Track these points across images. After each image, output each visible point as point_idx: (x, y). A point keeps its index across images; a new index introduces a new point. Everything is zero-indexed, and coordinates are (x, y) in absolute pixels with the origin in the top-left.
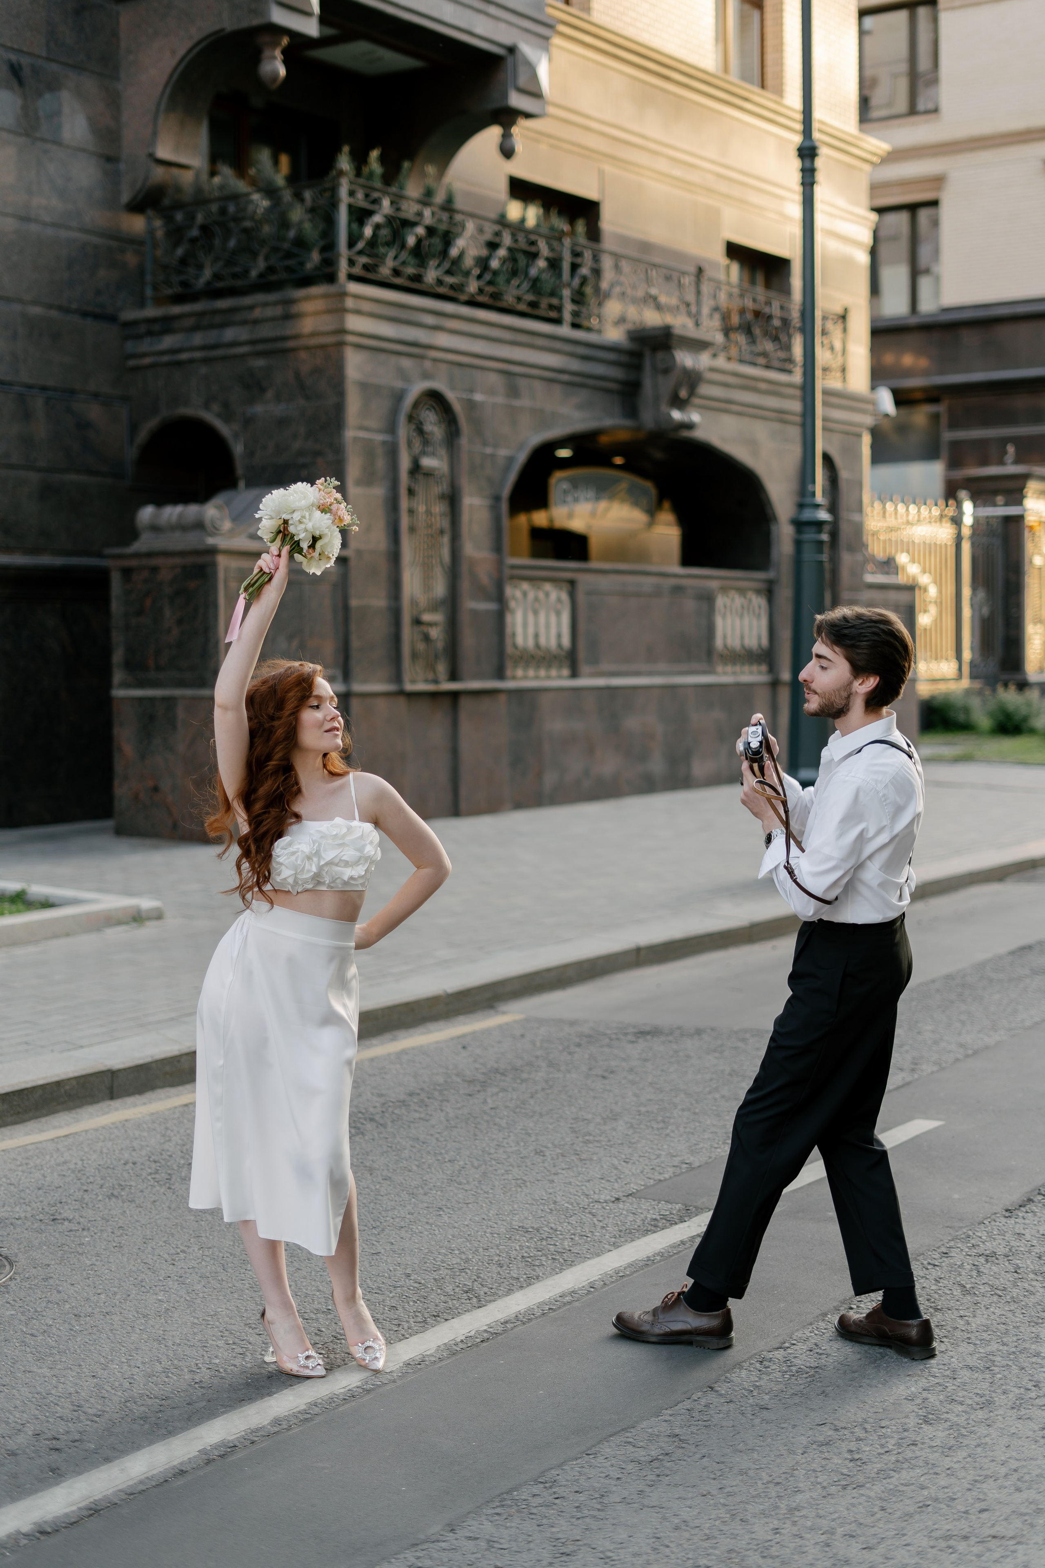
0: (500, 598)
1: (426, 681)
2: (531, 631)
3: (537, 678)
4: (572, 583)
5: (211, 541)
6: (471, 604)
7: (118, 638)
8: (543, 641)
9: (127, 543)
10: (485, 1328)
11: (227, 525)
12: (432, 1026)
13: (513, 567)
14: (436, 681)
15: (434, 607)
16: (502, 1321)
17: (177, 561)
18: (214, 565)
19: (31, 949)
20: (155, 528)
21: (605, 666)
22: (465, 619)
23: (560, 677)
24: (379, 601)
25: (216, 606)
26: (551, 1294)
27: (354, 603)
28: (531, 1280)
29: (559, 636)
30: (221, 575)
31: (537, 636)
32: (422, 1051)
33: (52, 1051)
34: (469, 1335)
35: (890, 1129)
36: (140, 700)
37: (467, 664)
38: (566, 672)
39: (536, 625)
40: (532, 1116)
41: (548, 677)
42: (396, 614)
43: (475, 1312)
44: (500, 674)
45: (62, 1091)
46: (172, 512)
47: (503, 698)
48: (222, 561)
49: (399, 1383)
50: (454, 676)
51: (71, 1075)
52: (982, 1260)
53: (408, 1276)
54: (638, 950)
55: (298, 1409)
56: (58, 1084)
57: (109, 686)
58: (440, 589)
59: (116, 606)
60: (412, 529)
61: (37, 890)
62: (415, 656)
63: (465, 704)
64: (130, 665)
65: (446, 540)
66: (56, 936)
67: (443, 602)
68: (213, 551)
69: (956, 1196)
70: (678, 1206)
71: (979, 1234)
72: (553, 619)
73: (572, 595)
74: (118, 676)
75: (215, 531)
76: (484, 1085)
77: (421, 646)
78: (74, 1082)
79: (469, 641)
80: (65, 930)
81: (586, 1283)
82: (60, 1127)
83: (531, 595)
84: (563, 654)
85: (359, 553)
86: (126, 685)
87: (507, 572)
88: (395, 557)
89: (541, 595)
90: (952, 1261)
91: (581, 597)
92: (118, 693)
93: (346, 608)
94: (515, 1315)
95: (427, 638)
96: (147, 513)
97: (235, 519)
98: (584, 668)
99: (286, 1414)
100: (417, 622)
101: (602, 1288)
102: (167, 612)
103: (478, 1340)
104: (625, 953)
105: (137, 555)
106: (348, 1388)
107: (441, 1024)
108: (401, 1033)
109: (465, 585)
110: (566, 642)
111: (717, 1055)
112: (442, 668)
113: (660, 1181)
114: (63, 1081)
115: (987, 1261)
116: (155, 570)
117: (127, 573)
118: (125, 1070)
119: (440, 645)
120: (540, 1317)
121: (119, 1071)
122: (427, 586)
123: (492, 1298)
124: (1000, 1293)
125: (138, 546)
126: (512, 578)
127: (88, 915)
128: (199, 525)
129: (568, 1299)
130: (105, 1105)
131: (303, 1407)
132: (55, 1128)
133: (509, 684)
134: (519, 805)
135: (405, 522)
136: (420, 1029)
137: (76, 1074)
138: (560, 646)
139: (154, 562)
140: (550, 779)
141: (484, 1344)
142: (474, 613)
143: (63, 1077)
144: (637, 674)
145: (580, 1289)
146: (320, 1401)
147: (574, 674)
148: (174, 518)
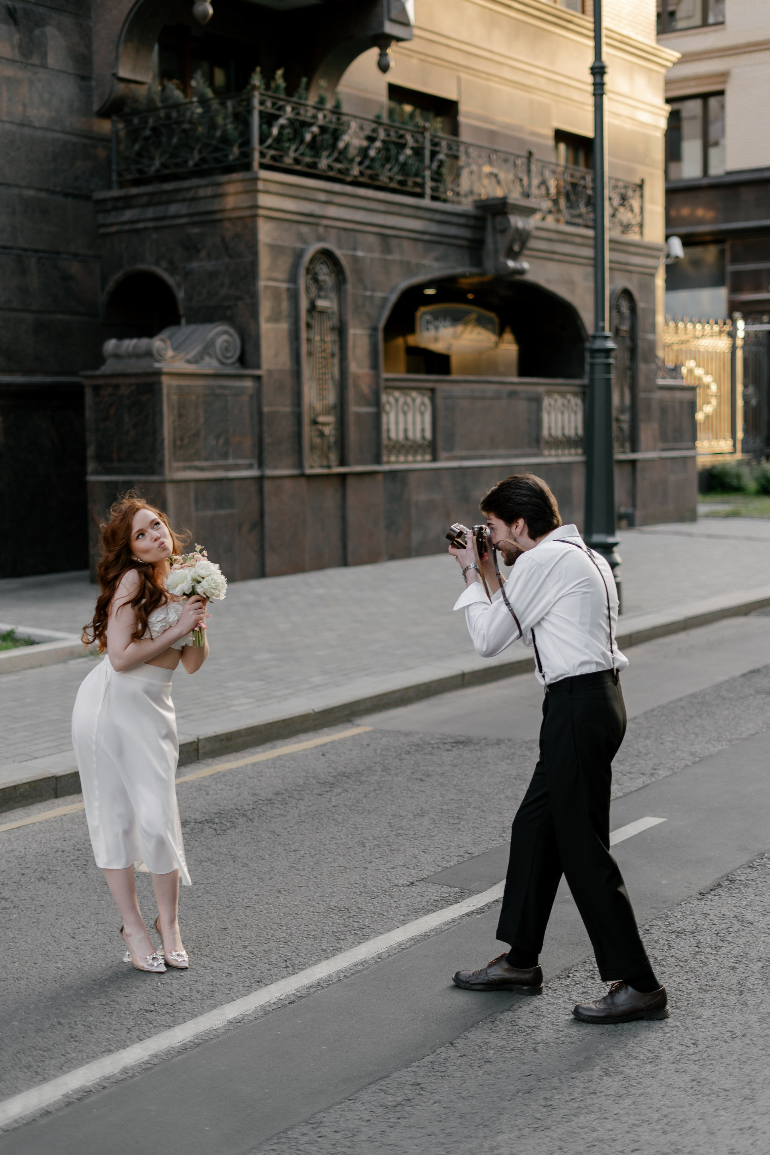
0: (377, 403)
1: (322, 466)
2: (401, 427)
3: (406, 462)
4: (433, 391)
5: (157, 365)
6: (354, 408)
7: (90, 437)
8: (410, 435)
9: (97, 367)
10: (294, 992)
11: (170, 353)
12: (302, 737)
13: (387, 380)
14: (329, 467)
15: (327, 412)
16: (308, 986)
17: (133, 380)
18: (160, 383)
19: (13, 677)
20: (117, 356)
21: (458, 453)
22: (351, 420)
23: (424, 461)
24: (286, 409)
25: (161, 414)
26: (347, 964)
27: (266, 409)
28: (335, 951)
29: (423, 430)
30: (165, 391)
31: (406, 431)
32: (292, 757)
33: (14, 761)
34: (281, 998)
35: (625, 825)
36: (107, 483)
37: (352, 454)
38: (428, 457)
39: (406, 422)
40: (362, 813)
41: (415, 462)
42: (298, 417)
43: (289, 978)
44: (378, 460)
45: (18, 793)
46: (129, 344)
47: (380, 477)
48: (165, 380)
49: (222, 1038)
50: (343, 462)
51: (25, 781)
52: (674, 936)
53: (245, 947)
54: (463, 675)
55: (142, 1060)
56: (15, 787)
57: (84, 473)
58: (331, 398)
59: (88, 414)
60: (310, 354)
61: (23, 630)
62: (313, 448)
63: (351, 482)
64: (99, 458)
65: (336, 361)
66: (32, 667)
67: (334, 407)
68: (158, 373)
69: (664, 882)
70: (456, 890)
71: (675, 914)
72: (418, 418)
73: (433, 400)
74: (91, 466)
75: (161, 358)
76: (332, 785)
77: (318, 441)
78: (27, 786)
79: (353, 435)
80: (39, 662)
81: (375, 954)
82: (16, 820)
83: (401, 400)
84: (426, 443)
85: (269, 372)
86: (97, 472)
87: (382, 384)
88: (297, 374)
89: (409, 400)
90: (651, 937)
91: (439, 401)
92: (91, 478)
93: (260, 413)
94: (317, 982)
95: (322, 434)
96: (111, 344)
97: (175, 349)
98: (442, 454)
99: (133, 1064)
100: (315, 422)
101: (386, 959)
102: (126, 419)
103: (287, 1002)
104: (453, 678)
105: (104, 376)
106: (183, 1042)
107: (310, 735)
108: (278, 743)
109: (351, 394)
110: (428, 435)
111: (509, 761)
112: (333, 457)
113: (447, 868)
114: (18, 785)
115: (677, 937)
116: (117, 387)
117: (96, 389)
118: (66, 776)
119: (332, 440)
120: (336, 983)
121: (62, 776)
122: (321, 396)
123: (304, 967)
124: (682, 964)
125: (106, 369)
126: (387, 388)
127: (56, 651)
128: (149, 354)
129: (360, 968)
130: (50, 802)
131: (146, 1058)
132: (11, 821)
133: (386, 467)
134: (392, 557)
135: (304, 348)
136: (294, 739)
137: (29, 780)
138: (423, 438)
139: (115, 381)
140: (416, 537)
141: (291, 1006)
142: (358, 415)
143: (19, 782)
144: (483, 457)
145: (370, 959)
146: (160, 1053)
147: (434, 459)
148: (131, 349)
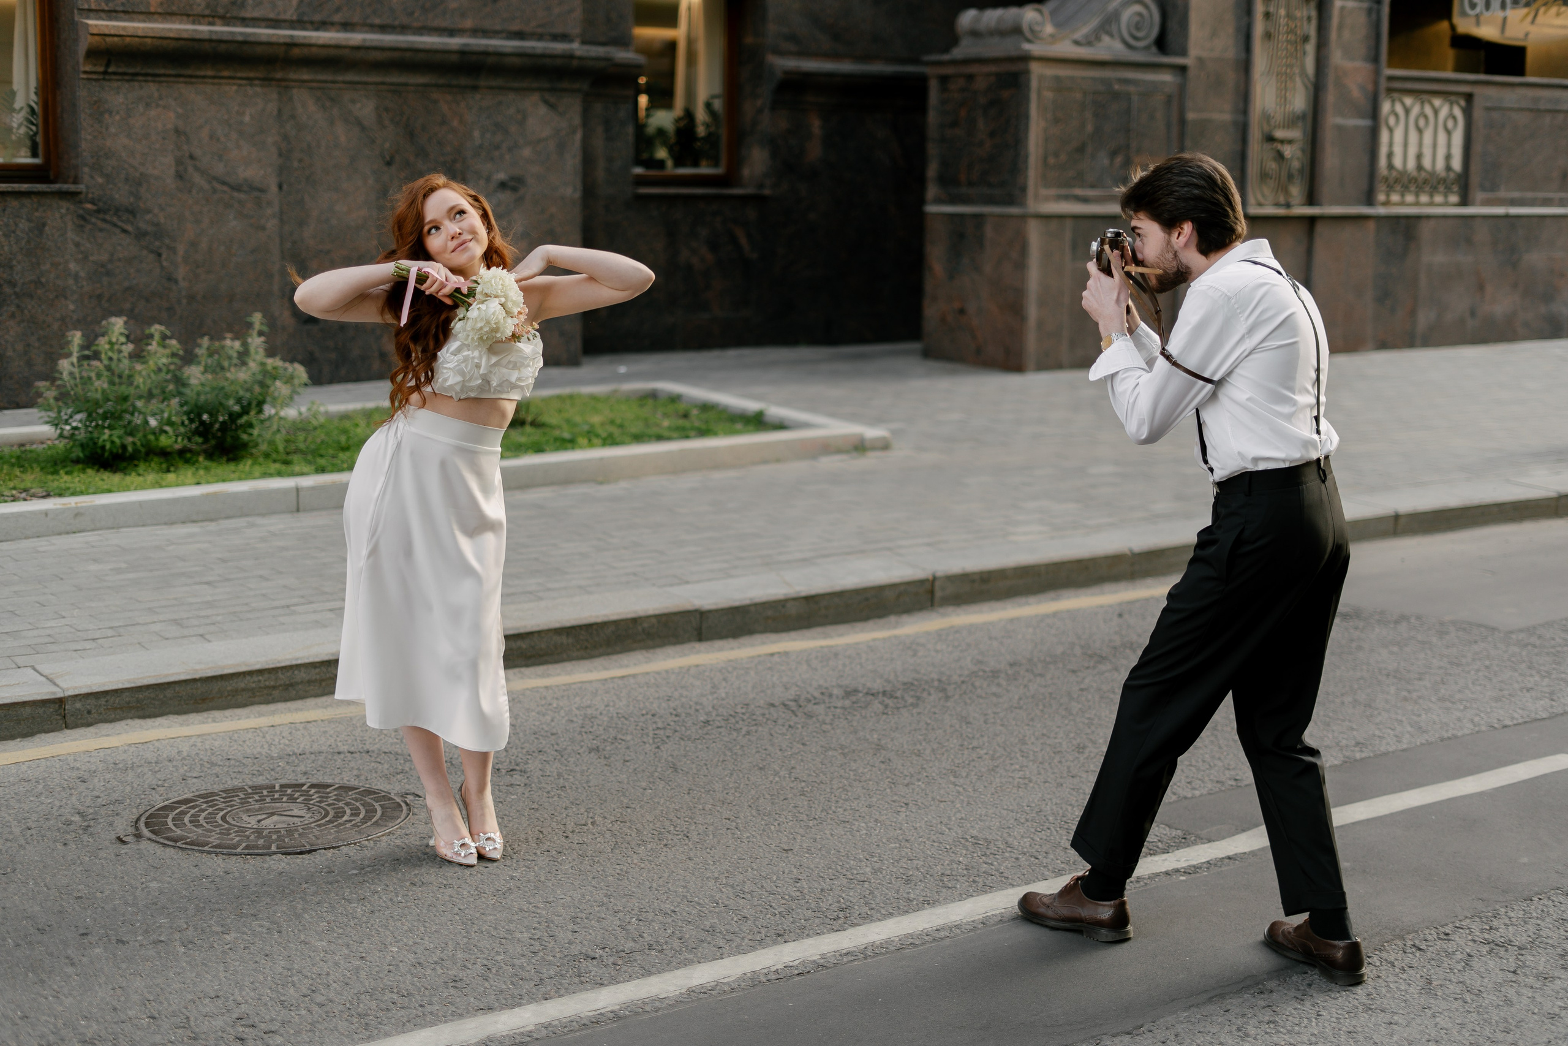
0: (1374, 113)
1: (1277, 205)
2: (1412, 151)
3: (1417, 204)
4: (1469, 97)
5: (1026, 46)
6: (1334, 119)
7: (933, 150)
8: (1427, 163)
9: (947, 49)
10: (815, 958)
11: (1049, 29)
12: (1108, 587)
13: (1391, 79)
14: (1288, 206)
15: (1292, 121)
16: (844, 952)
17: (993, 68)
18: (1027, 72)
19: (732, 474)
20: (975, 34)
21: (1502, 194)
22: (1328, 136)
23: (1446, 204)
24: (1222, 114)
25: (1027, 117)
26: (927, 926)
27: (1191, 116)
28: (928, 903)
29: (1448, 157)
30: (1034, 84)
31: (1419, 157)
32: (1072, 614)
34: (791, 964)
35: (1517, 762)
36: (951, 216)
37: (1328, 186)
38: (1454, 198)
39: (1420, 144)
41: (1431, 204)
42: (1243, 130)
43: (827, 936)
44: (1370, 201)
45: (640, 628)
46: (993, 16)
47: (1371, 225)
48: (1036, 69)
49: (661, 1013)
50: (1311, 199)
51: (651, 612)
52: (1485, 949)
53: (797, 880)
54: (1397, 517)
55: (522, 1030)
56: (635, 621)
57: (922, 201)
58: (1299, 102)
59: (933, 117)
60: (1268, 36)
61: (775, 411)
62: (1264, 176)
63: (1320, 229)
64: (947, 180)
65: (1310, 48)
66: (765, 462)
67: (1303, 117)
68: (1026, 58)
69: (1525, 860)
70: (1179, 833)
71: (1512, 914)
72: (1442, 137)
73: (1468, 112)
74: (932, 191)
75: (1034, 36)
76: (1102, 659)
77: (1272, 166)
78: (654, 620)
79: (1331, 160)
80: (776, 456)
81: (981, 917)
82: (627, 666)
83: (1415, 111)
84: (1452, 175)
85: (1200, 60)
86: (939, 201)
87: (1383, 84)
88: (1245, 66)
89: (1428, 110)
90: (1445, 946)
91: (1478, 113)
92: (931, 209)
93: (1182, 121)
94: (862, 947)
95: (1280, 156)
96: (968, 18)
97: (1058, 25)
98: (1479, 195)
99: (504, 1034)
100: (1270, 139)
101: (993, 925)
102: (981, 124)
103: (796, 972)
104: (1379, 520)
105: (954, 62)
106: (599, 1012)
107: (1122, 585)
108: (1066, 593)
109: (1330, 98)
110: (1457, 164)
111: (1395, 649)
112: (1296, 191)
113: (1186, 798)
114: (640, 618)
115: (1490, 952)
116: (970, 77)
117: (944, 80)
118: (717, 611)
119: (1296, 164)
120: (893, 952)
121: (710, 611)
122: (1283, 97)
123: (861, 921)
124: (1468, 997)
125: (957, 53)
126: (1390, 90)
127: (802, 442)
128: (1017, 31)
129: (942, 934)
130: (686, 647)
131: (531, 1028)
132: (621, 666)
133: (1381, 211)
134: (1383, 345)
135: (1259, 27)
136: (1095, 589)
137: (657, 612)
138: (1448, 168)
139: (974, 69)
140: (1425, 318)
141: (798, 978)
142: (1340, 128)
143: (641, 613)
144: (1546, 202)
145: (968, 923)
146: (554, 1023)
147: (1464, 202)
148: (993, 24)
